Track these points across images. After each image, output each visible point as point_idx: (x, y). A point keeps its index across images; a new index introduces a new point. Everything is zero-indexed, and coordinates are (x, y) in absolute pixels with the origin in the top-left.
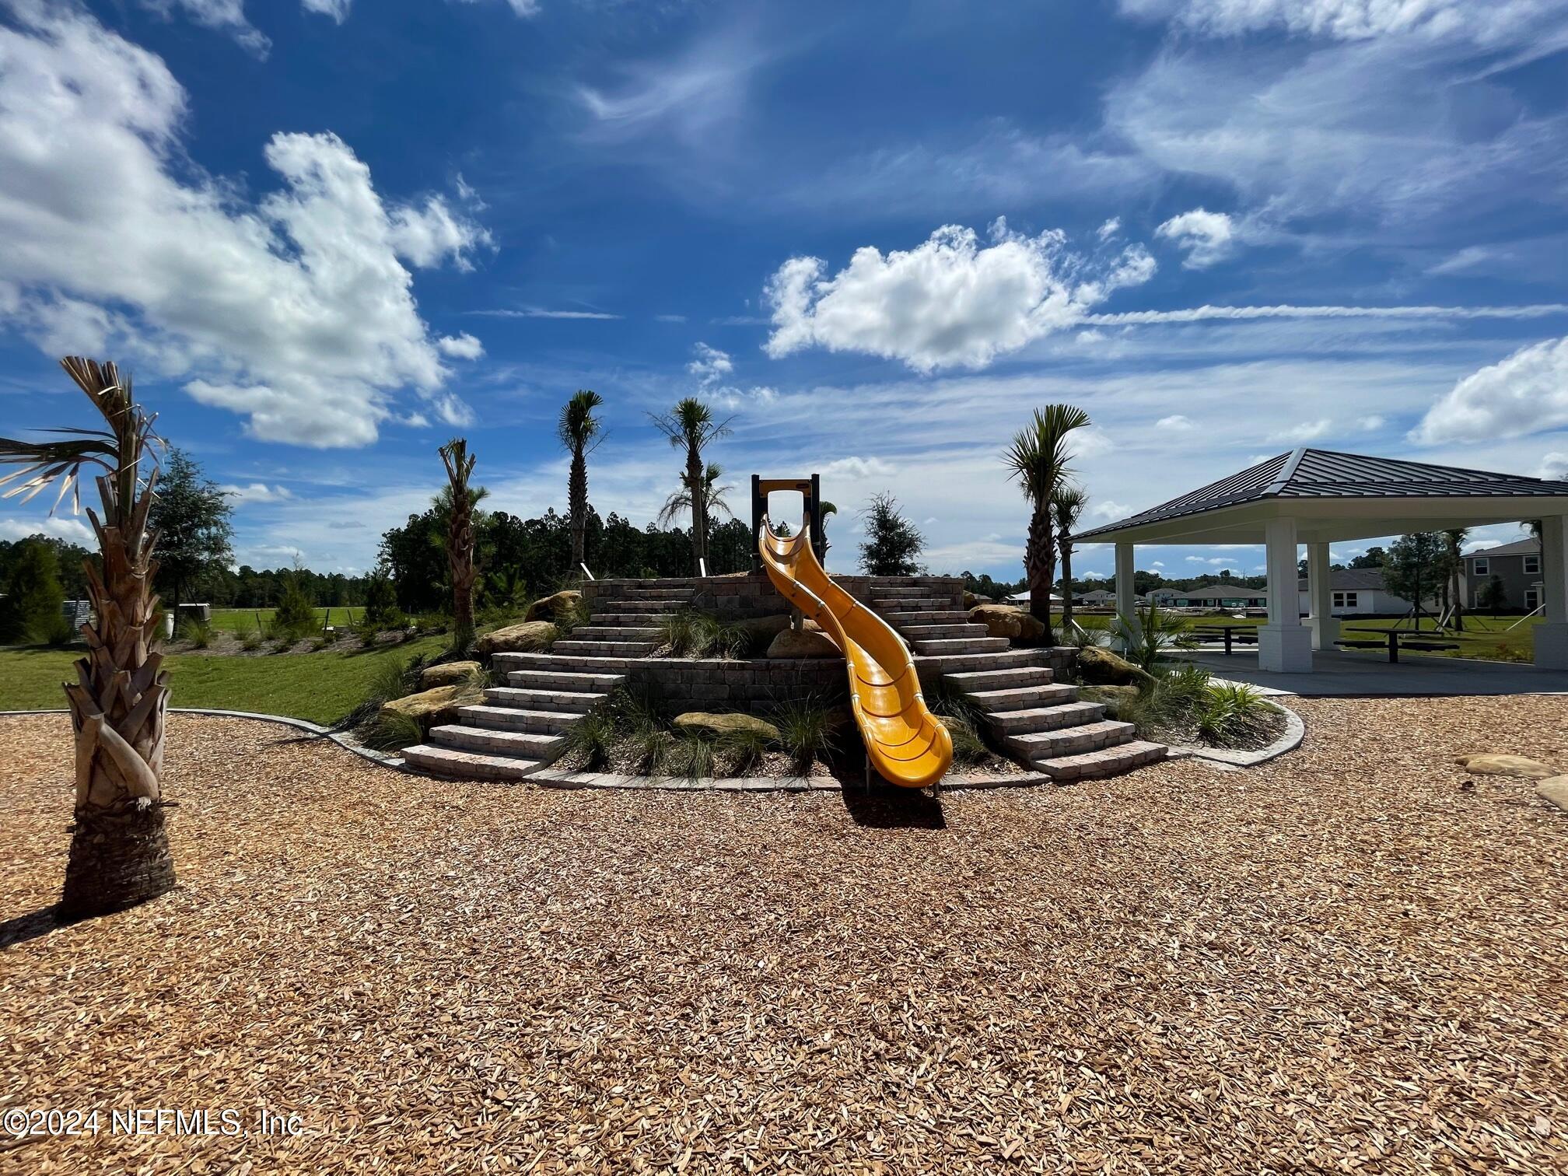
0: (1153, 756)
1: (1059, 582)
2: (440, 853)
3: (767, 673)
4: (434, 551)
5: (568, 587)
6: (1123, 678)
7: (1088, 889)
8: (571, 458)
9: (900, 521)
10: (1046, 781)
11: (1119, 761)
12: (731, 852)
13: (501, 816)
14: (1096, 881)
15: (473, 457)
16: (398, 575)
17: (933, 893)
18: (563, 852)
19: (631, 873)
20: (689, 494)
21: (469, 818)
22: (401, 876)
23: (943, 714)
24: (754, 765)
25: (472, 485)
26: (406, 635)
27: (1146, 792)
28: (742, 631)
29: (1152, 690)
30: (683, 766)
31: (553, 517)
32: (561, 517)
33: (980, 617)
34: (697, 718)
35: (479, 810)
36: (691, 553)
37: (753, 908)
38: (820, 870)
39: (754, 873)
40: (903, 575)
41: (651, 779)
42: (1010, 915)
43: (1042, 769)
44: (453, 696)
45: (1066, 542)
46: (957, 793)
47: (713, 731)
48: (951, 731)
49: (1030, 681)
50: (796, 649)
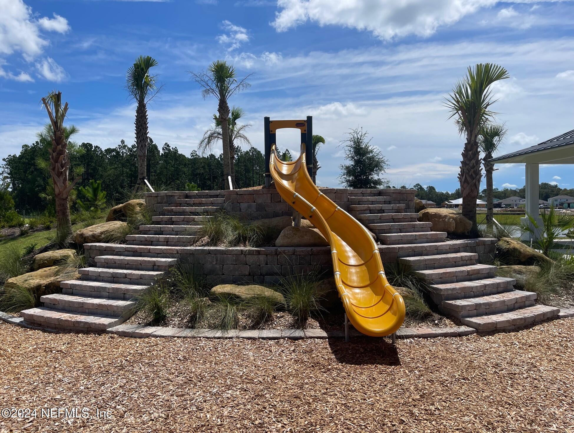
0: (549, 316)
1: (484, 191)
2: (49, 383)
3: (276, 257)
4: (40, 171)
5: (136, 197)
6: (530, 260)
7: (500, 408)
8: (136, 105)
9: (370, 148)
10: (471, 333)
11: (525, 319)
12: (251, 381)
13: (92, 357)
14: (506, 402)
15: (67, 105)
16: (14, 189)
17: (391, 409)
18: (135, 381)
19: (183, 395)
20: (220, 130)
21: (69, 358)
22: (24, 398)
23: (400, 286)
24: (267, 321)
25: (66, 125)
26: (22, 231)
27: (544, 341)
28: (258, 227)
29: (550, 268)
30: (217, 322)
31: (125, 146)
32: (130, 146)
33: (427, 217)
34: (227, 288)
35: (76, 353)
36: (222, 172)
37: (266, 420)
38: (313, 393)
39: (267, 396)
40: (371, 187)
41: (195, 330)
42: (445, 426)
43: (468, 325)
44: (56, 274)
45: (490, 162)
46: (408, 341)
47: (238, 297)
48: (405, 297)
49: (461, 263)
50: (296, 240)
